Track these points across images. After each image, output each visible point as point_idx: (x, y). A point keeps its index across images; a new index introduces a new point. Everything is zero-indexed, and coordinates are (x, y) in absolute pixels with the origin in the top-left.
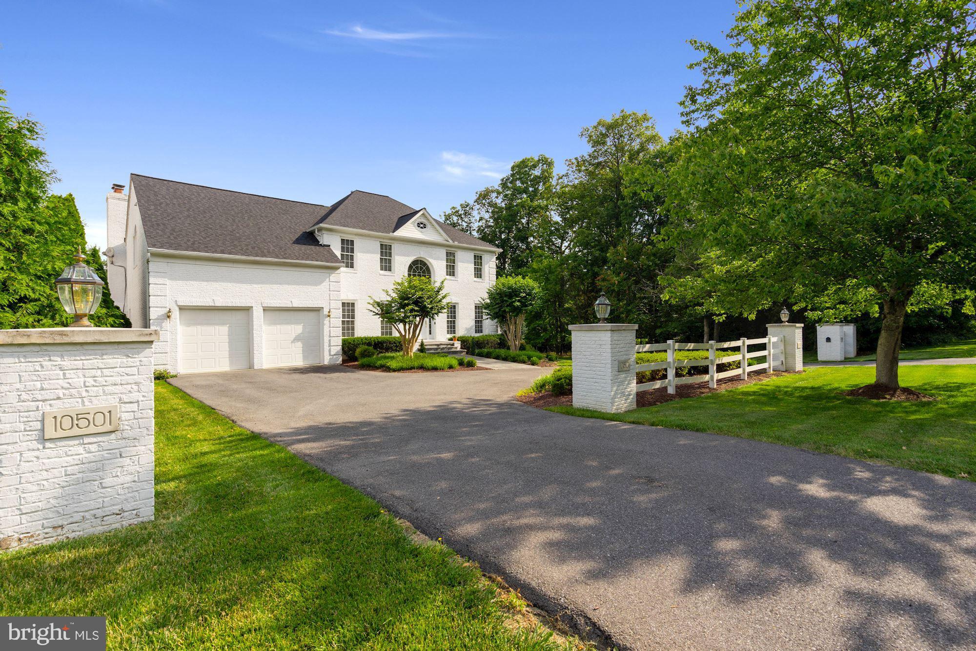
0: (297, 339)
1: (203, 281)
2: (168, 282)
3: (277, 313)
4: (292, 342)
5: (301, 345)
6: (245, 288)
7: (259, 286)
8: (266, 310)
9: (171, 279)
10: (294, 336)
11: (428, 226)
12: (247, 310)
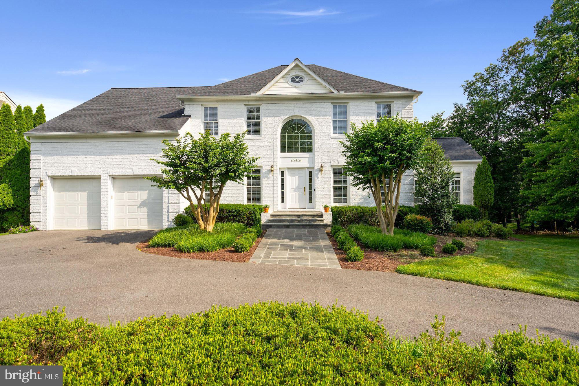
0: (143, 204)
1: (65, 155)
2: (41, 157)
3: (126, 180)
4: (138, 207)
5: (147, 211)
6: (96, 159)
7: (106, 157)
8: (114, 178)
9: (44, 155)
10: (140, 201)
11: (306, 79)
12: (98, 178)
